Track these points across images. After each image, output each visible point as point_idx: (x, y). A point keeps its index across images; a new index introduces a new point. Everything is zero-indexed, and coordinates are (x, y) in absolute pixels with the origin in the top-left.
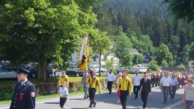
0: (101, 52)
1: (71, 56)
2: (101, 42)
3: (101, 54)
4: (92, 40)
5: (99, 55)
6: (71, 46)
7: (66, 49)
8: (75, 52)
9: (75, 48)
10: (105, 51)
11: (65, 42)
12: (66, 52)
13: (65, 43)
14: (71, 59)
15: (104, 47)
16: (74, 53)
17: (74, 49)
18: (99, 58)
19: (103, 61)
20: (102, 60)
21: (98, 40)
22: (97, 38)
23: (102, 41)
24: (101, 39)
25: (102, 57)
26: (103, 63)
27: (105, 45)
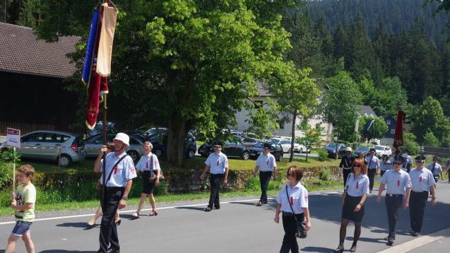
0: (296, 111)
1: (233, 116)
2: (296, 89)
3: (295, 115)
4: (278, 84)
5: (291, 116)
6: (235, 96)
7: (225, 102)
8: (243, 108)
9: (244, 101)
10: (304, 109)
11: (224, 87)
12: (226, 109)
13: (222, 90)
14: (233, 124)
15: (304, 100)
16: (240, 110)
17: (241, 103)
18: (292, 122)
19: (300, 129)
20: (298, 126)
21: (291, 85)
22: (290, 81)
23: (300, 88)
24: (299, 84)
25: (298, 121)
26: (299, 134)
27: (305, 96)
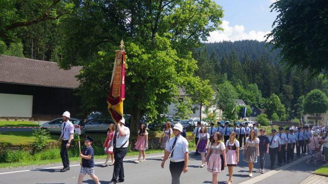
0: (201, 103)
1: (167, 107)
2: (201, 92)
3: (201, 105)
4: (191, 89)
5: (199, 107)
6: (167, 97)
7: (162, 100)
10: (206, 102)
11: (161, 91)
12: (162, 103)
13: (160, 93)
14: (166, 111)
15: (206, 97)
16: (170, 104)
17: (170, 100)
18: (200, 109)
19: (204, 113)
21: (198, 89)
22: (197, 87)
23: (203, 91)
24: (202, 88)
25: (203, 109)
26: (204, 116)
27: (206, 95)
